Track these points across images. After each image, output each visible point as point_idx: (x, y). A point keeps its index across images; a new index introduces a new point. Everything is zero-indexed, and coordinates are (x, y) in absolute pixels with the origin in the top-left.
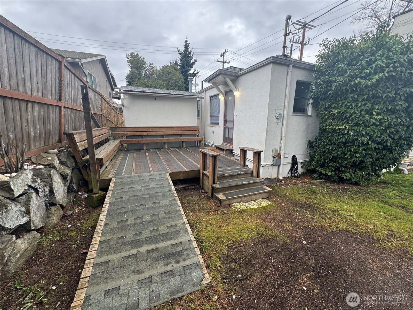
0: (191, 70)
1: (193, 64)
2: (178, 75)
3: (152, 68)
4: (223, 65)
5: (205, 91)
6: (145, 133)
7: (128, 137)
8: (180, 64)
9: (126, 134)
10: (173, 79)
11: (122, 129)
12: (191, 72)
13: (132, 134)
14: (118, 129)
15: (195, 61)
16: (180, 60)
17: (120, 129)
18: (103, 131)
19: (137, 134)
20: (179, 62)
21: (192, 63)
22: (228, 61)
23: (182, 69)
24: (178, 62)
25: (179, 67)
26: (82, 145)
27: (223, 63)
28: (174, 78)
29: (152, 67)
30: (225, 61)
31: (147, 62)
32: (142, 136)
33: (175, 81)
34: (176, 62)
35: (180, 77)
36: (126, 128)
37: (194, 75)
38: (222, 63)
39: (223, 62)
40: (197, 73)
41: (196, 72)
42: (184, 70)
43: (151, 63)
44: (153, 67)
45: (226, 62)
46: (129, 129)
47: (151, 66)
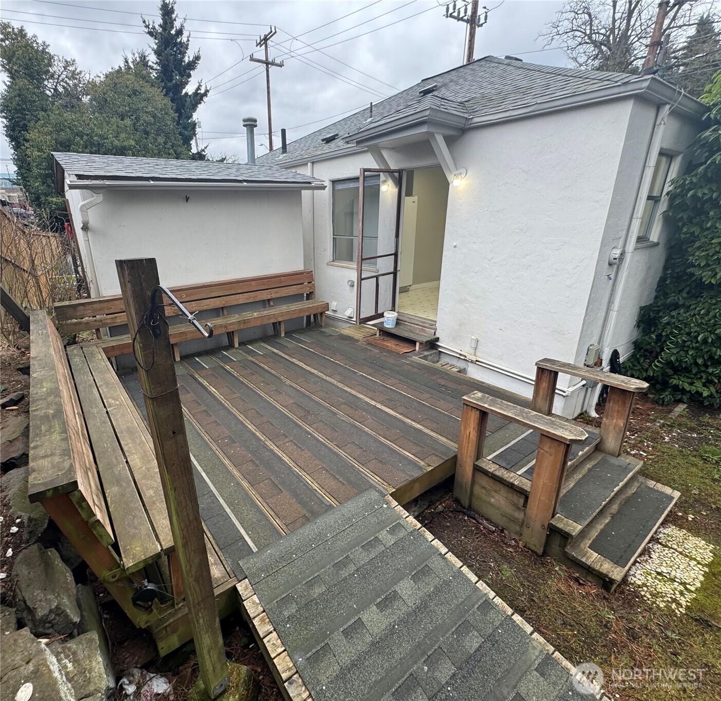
0: (187, 83)
1: (192, 65)
2: (160, 100)
3: (74, 75)
4: (267, 71)
5: (313, 163)
8: (155, 66)
9: (109, 321)
10: (146, 112)
11: (95, 306)
12: (190, 89)
14: (81, 308)
15: (197, 58)
16: (155, 53)
17: (87, 307)
20: (152, 59)
21: (189, 63)
22: (278, 61)
23: (162, 81)
24: (147, 59)
25: (154, 74)
27: (267, 66)
28: (150, 109)
29: (74, 72)
30: (270, 60)
31: (56, 58)
33: (154, 117)
34: (143, 58)
35: (165, 105)
36: (108, 301)
37: (198, 97)
38: (265, 65)
39: (267, 63)
40: (205, 94)
41: (202, 91)
42: (169, 84)
43: (69, 60)
44: (78, 71)
45: (273, 64)
46: (117, 302)
47: (70, 68)
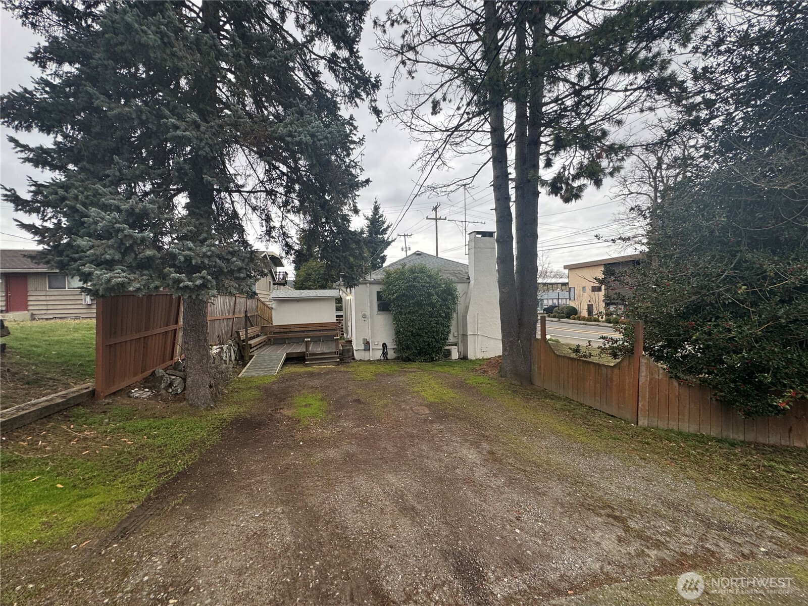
6: (288, 330)
7: (274, 333)
13: (277, 331)
18: (254, 330)
19: (282, 330)
26: (243, 337)
32: (286, 332)
